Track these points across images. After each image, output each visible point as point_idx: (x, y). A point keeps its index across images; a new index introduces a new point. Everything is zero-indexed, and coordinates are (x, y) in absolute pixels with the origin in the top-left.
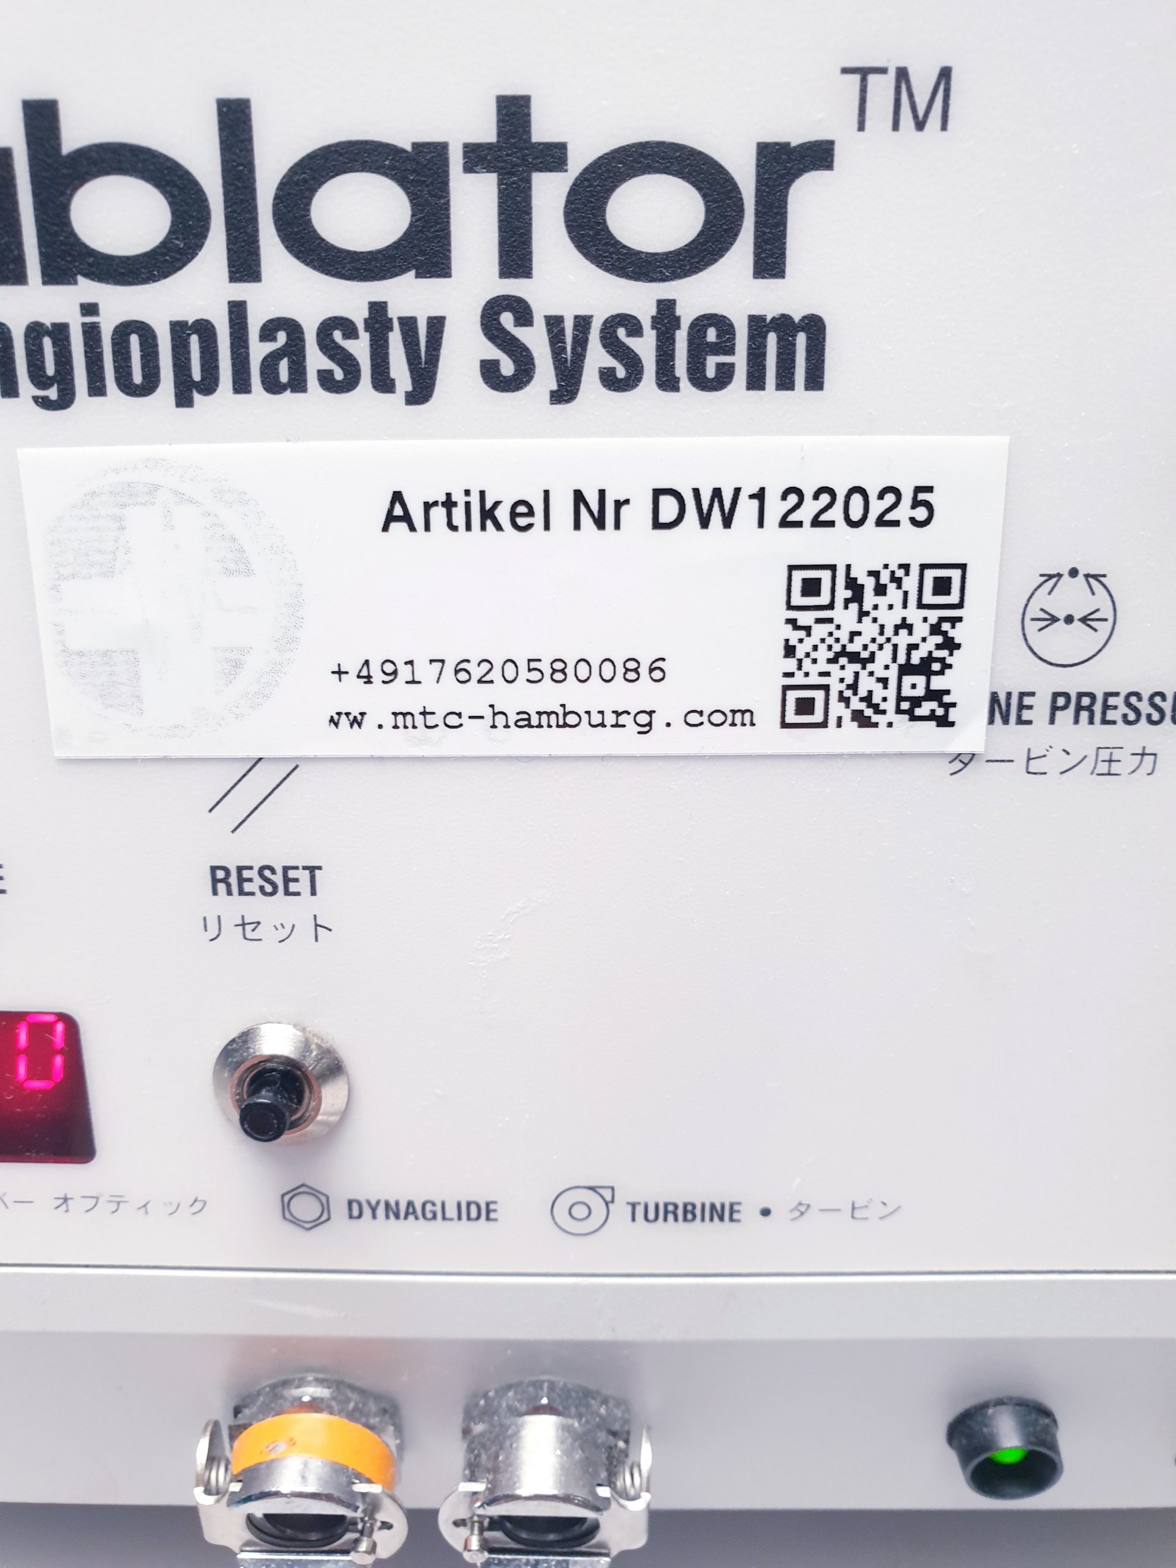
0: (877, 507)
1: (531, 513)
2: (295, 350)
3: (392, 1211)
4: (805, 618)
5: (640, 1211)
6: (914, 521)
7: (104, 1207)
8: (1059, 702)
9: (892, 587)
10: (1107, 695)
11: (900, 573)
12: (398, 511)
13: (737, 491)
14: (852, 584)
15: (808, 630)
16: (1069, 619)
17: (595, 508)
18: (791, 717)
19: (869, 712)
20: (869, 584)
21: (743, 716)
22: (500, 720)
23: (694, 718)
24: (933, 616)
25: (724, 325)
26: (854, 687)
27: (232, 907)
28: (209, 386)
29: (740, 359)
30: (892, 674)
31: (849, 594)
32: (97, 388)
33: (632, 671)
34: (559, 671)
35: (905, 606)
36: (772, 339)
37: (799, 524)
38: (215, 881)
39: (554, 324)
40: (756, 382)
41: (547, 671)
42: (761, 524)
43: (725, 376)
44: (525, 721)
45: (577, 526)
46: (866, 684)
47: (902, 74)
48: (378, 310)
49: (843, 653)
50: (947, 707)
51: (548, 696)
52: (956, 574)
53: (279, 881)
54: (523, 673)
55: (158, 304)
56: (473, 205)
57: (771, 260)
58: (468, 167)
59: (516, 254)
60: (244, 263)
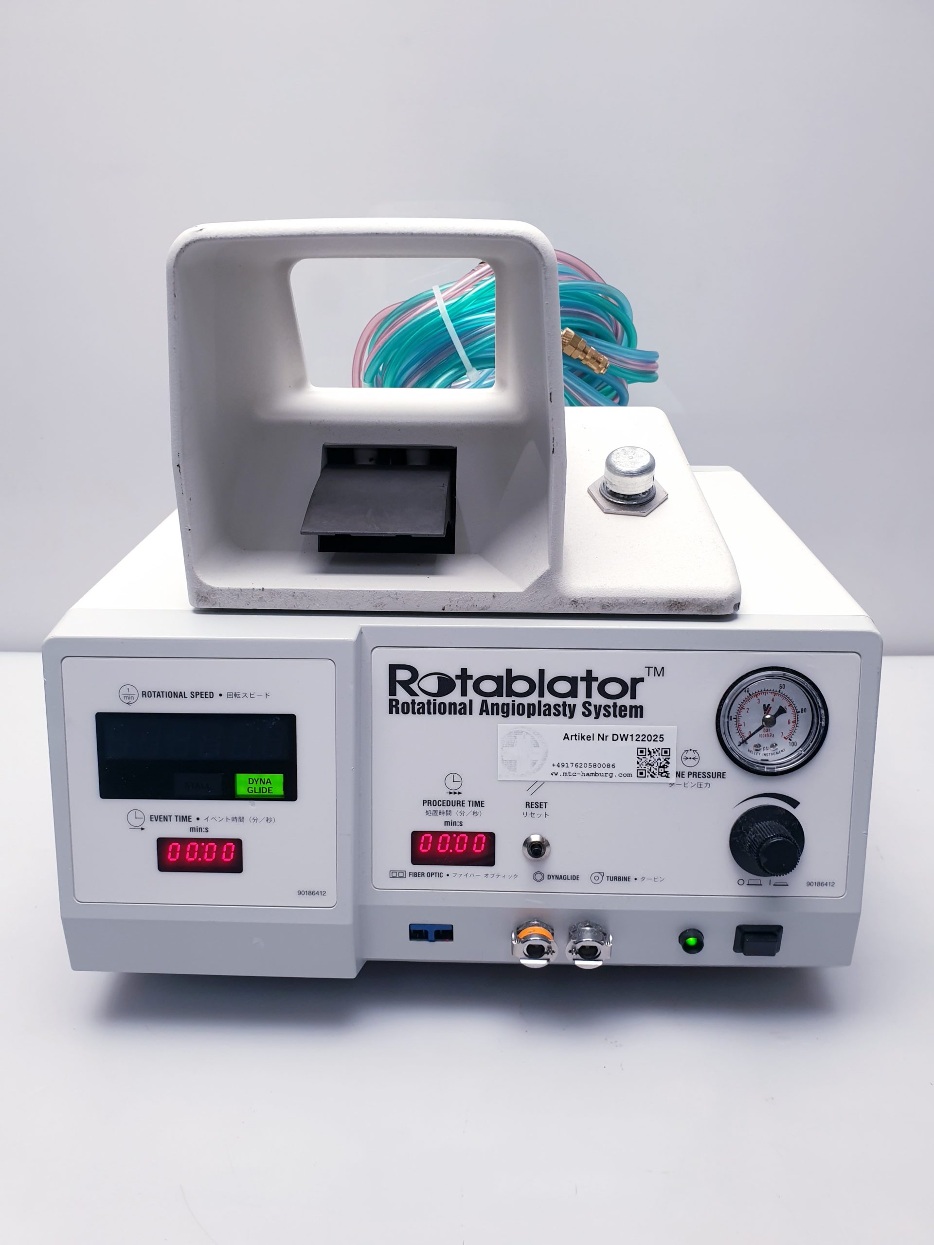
0: (653, 738)
1: (590, 737)
2: (549, 709)
3: (557, 877)
4: (641, 757)
5: (609, 878)
6: (660, 740)
7: (495, 876)
8: (689, 773)
9: (656, 752)
10: (699, 772)
11: (658, 750)
12: (566, 737)
13: (628, 735)
14: (649, 751)
15: (641, 759)
16: (690, 758)
17: (602, 736)
18: (639, 775)
19: (653, 775)
20: (652, 751)
21: (630, 775)
22: (583, 775)
23: (620, 775)
24: (665, 757)
25: (625, 707)
26: (650, 770)
27: (529, 810)
28: (534, 714)
29: (628, 712)
30: (657, 768)
31: (649, 753)
32: (513, 714)
33: (609, 766)
34: (595, 766)
35: (659, 755)
36: (634, 709)
37: (639, 741)
38: (526, 805)
39: (595, 706)
41: (593, 766)
42: (632, 740)
43: (625, 715)
44: (588, 775)
45: (599, 740)
46: (653, 770)
47: (655, 668)
48: (564, 703)
49: (648, 764)
50: (668, 774)
51: (593, 770)
52: (668, 750)
53: (539, 805)
54: (588, 766)
55: (526, 701)
56: (582, 686)
57: (633, 696)
58: (581, 681)
59: (589, 694)
60: (541, 695)
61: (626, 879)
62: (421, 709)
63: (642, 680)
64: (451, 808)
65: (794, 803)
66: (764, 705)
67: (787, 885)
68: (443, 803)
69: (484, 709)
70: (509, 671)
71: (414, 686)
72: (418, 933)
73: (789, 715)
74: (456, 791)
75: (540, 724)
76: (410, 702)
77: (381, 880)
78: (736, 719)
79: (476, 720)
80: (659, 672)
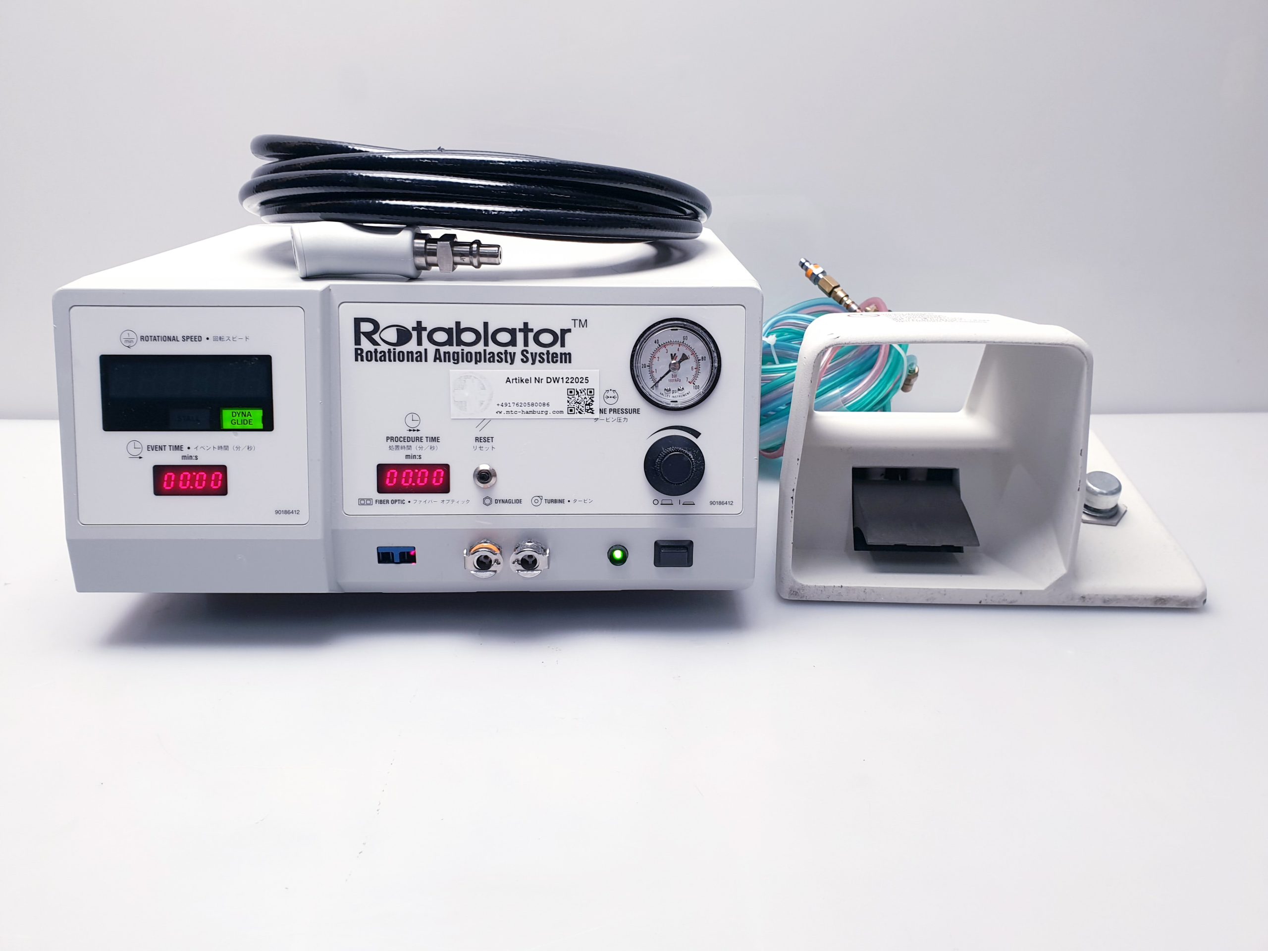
0: (580, 380)
1: (528, 381)
2: (493, 356)
3: (503, 501)
4: (570, 397)
5: (547, 501)
6: (586, 382)
7: (450, 502)
8: (610, 410)
9: (583, 392)
10: (618, 409)
11: (584, 390)
12: (508, 380)
13: (559, 378)
14: (577, 391)
15: (571, 399)
16: (611, 397)
17: (538, 380)
18: (569, 412)
19: (581, 411)
20: (580, 392)
21: (562, 412)
22: (523, 413)
23: (554, 412)
24: (590, 397)
25: (556, 354)
26: (578, 408)
27: (478, 444)
28: (480, 361)
29: (559, 359)
30: (584, 406)
31: (577, 393)
32: (463, 361)
33: (544, 404)
34: (533, 405)
35: (585, 395)
36: (563, 356)
37: (569, 383)
38: (476, 440)
39: (532, 353)
40: (561, 362)
41: (531, 405)
42: (563, 383)
43: (557, 361)
44: (527, 413)
45: (535, 382)
46: (580, 407)
47: (580, 320)
48: (506, 351)
49: (576, 402)
50: (593, 411)
51: (531, 409)
52: (593, 390)
53: (487, 440)
54: (527, 405)
55: (473, 349)
56: (520, 336)
57: (563, 345)
58: (519, 332)
59: (526, 344)
60: (486, 344)
61: (562, 501)
62: (384, 357)
63: (569, 331)
64: (411, 443)
65: (697, 434)
66: (672, 354)
67: (694, 504)
68: (404, 439)
69: (438, 356)
70: (458, 324)
71: (376, 337)
72: (385, 556)
73: (690, 363)
74: (415, 429)
75: (485, 369)
76: (373, 351)
77: (351, 507)
78: (649, 366)
79: (430, 367)
80: (583, 324)
